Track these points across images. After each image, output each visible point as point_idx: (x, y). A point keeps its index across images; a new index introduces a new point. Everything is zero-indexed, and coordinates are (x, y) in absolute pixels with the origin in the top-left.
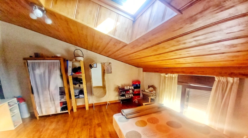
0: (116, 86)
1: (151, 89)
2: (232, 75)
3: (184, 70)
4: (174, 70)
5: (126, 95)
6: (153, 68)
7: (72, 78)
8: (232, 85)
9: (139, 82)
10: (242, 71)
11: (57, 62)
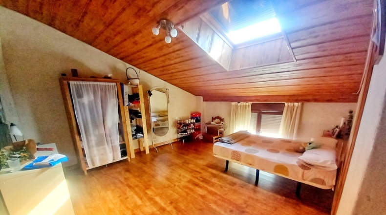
0: (174, 120)
1: (217, 120)
2: (297, 101)
3: (258, 98)
4: (248, 99)
5: (188, 131)
6: (219, 97)
7: (128, 110)
8: (297, 108)
9: (200, 114)
10: (303, 98)
11: (113, 86)
